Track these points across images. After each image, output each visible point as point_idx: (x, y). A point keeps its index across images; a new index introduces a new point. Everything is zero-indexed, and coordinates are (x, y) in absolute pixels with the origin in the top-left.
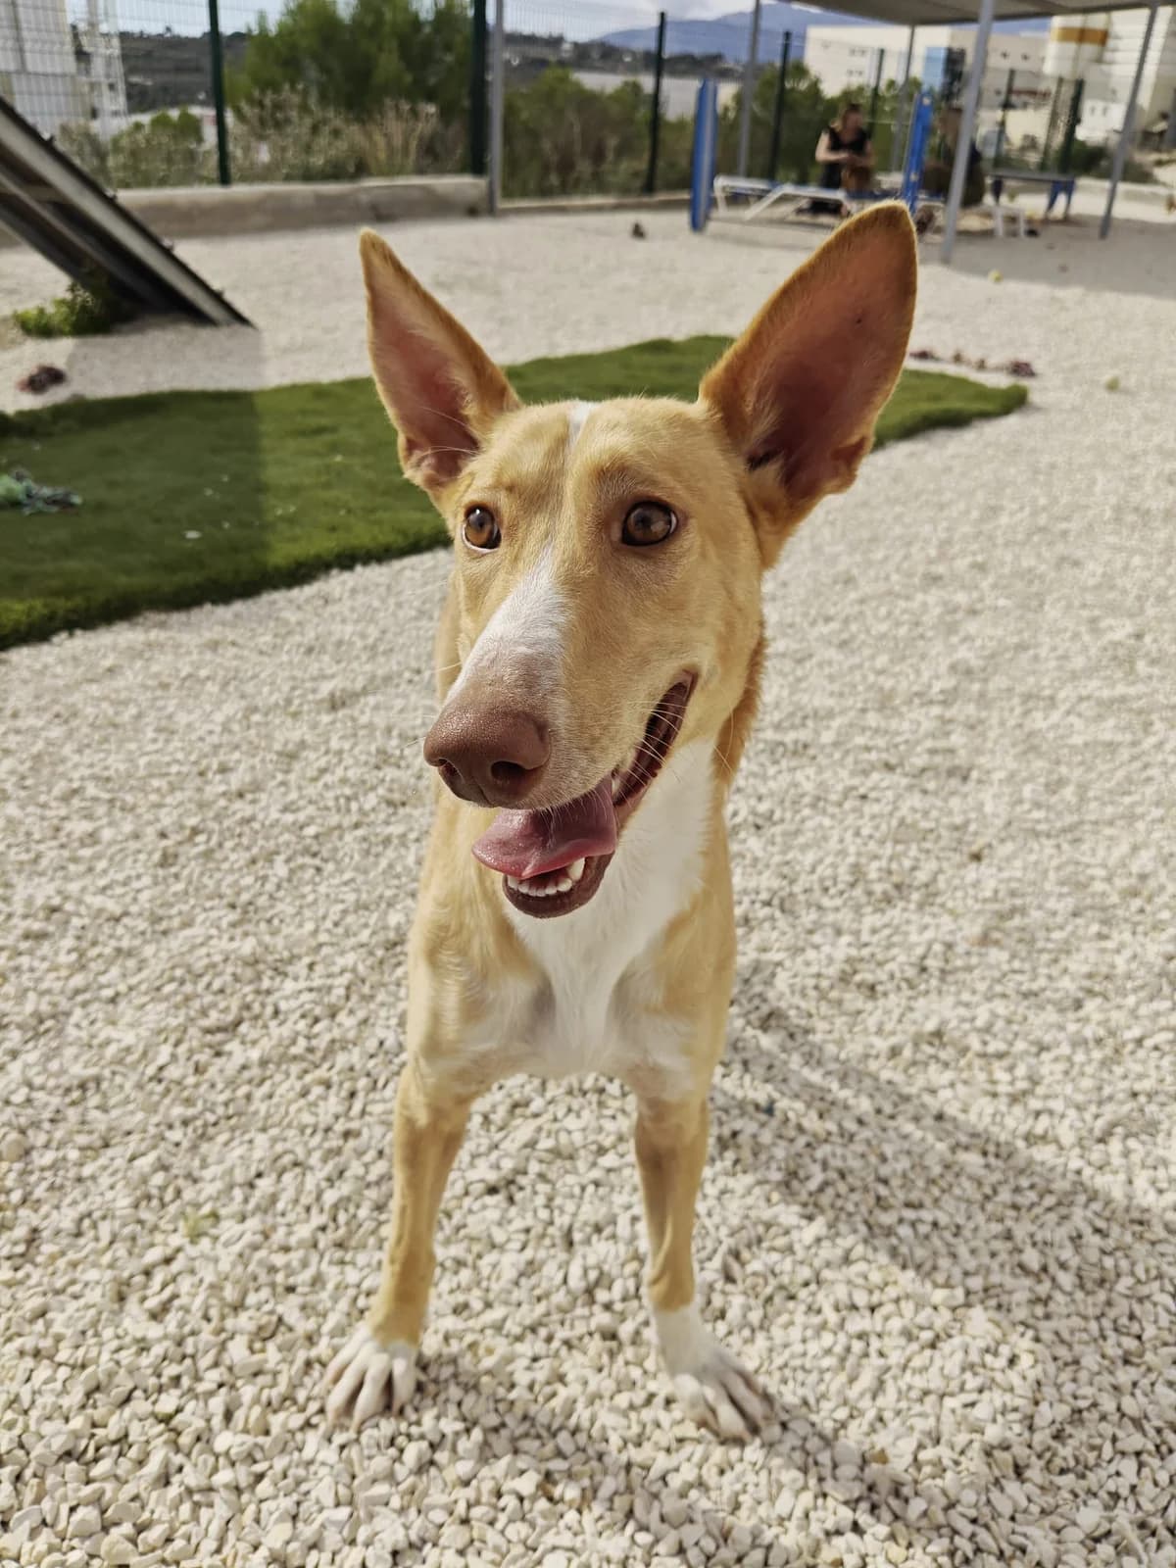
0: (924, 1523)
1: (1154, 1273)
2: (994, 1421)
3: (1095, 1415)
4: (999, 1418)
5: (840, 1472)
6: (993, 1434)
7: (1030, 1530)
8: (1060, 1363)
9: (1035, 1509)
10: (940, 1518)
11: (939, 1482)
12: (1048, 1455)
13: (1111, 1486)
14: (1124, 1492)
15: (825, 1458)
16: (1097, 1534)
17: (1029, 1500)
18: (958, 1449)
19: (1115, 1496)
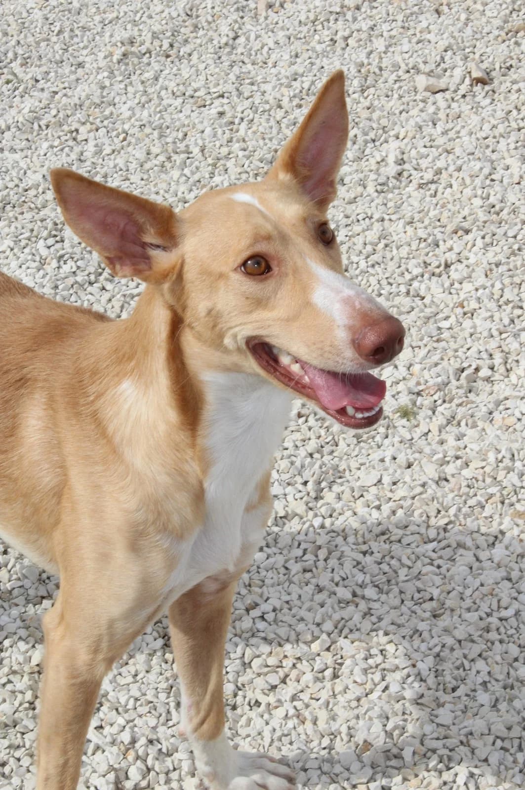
0: (417, 757)
1: (413, 557)
2: (404, 688)
3: (447, 651)
4: (405, 686)
5: (352, 769)
6: (408, 694)
7: (465, 724)
8: (408, 638)
9: (459, 713)
10: (423, 750)
11: (406, 735)
12: (441, 687)
13: (480, 680)
14: (487, 679)
15: (338, 769)
16: (492, 704)
17: (453, 712)
18: (400, 713)
19: (484, 684)
